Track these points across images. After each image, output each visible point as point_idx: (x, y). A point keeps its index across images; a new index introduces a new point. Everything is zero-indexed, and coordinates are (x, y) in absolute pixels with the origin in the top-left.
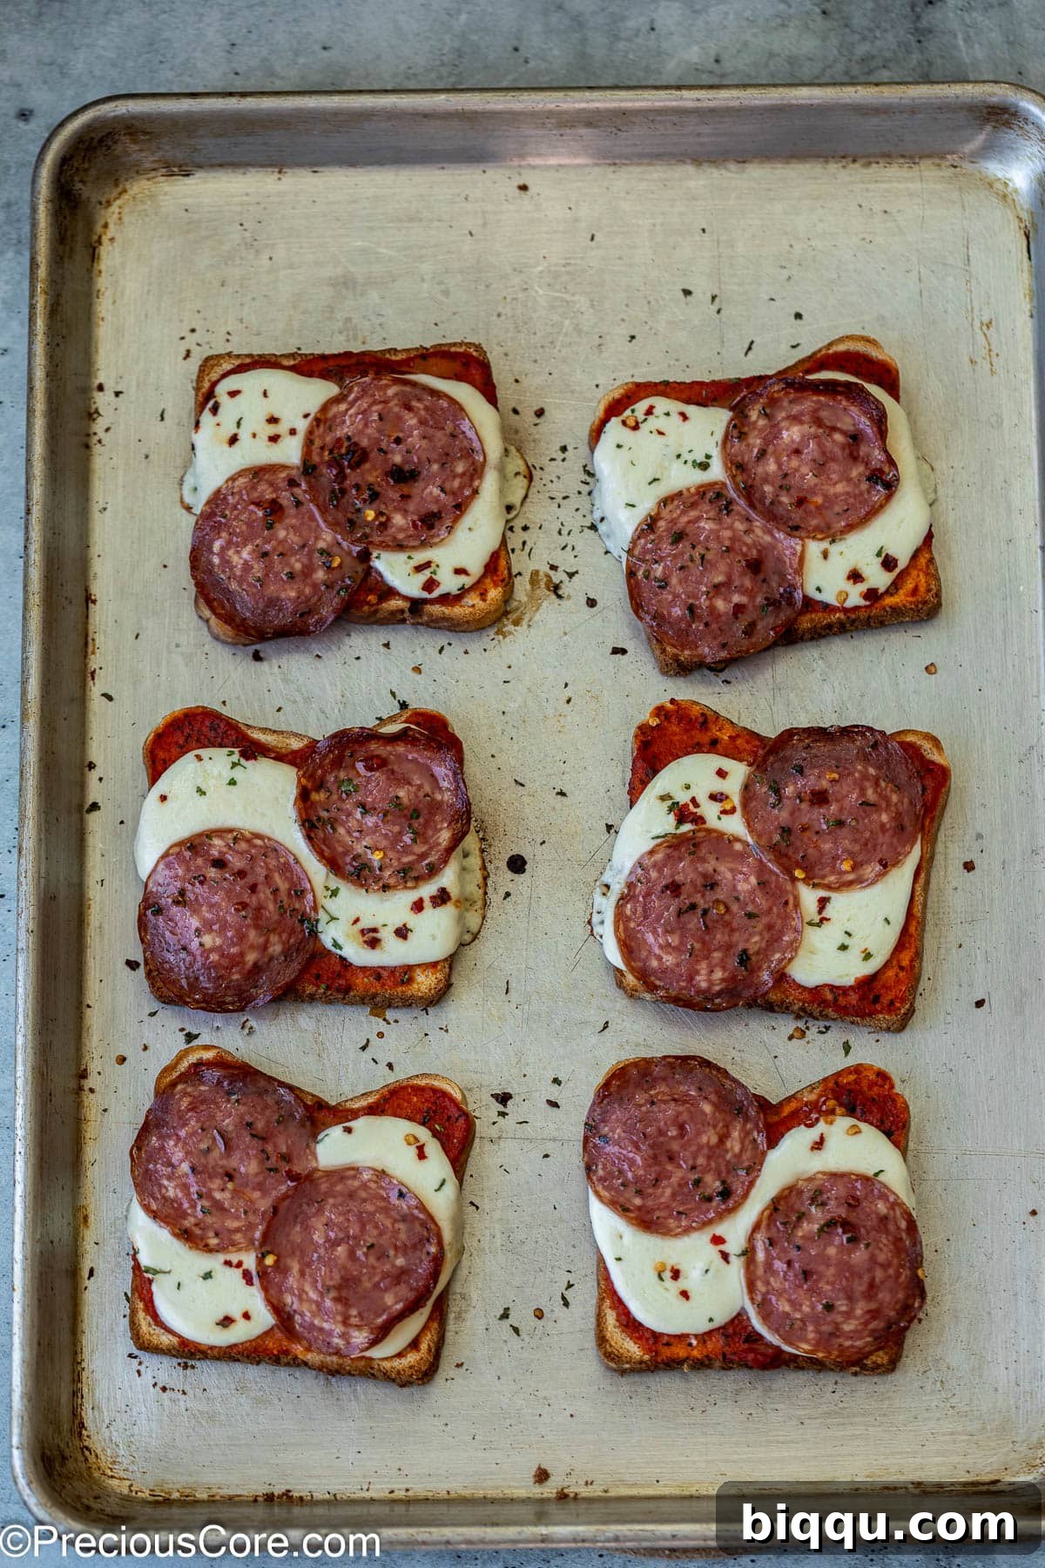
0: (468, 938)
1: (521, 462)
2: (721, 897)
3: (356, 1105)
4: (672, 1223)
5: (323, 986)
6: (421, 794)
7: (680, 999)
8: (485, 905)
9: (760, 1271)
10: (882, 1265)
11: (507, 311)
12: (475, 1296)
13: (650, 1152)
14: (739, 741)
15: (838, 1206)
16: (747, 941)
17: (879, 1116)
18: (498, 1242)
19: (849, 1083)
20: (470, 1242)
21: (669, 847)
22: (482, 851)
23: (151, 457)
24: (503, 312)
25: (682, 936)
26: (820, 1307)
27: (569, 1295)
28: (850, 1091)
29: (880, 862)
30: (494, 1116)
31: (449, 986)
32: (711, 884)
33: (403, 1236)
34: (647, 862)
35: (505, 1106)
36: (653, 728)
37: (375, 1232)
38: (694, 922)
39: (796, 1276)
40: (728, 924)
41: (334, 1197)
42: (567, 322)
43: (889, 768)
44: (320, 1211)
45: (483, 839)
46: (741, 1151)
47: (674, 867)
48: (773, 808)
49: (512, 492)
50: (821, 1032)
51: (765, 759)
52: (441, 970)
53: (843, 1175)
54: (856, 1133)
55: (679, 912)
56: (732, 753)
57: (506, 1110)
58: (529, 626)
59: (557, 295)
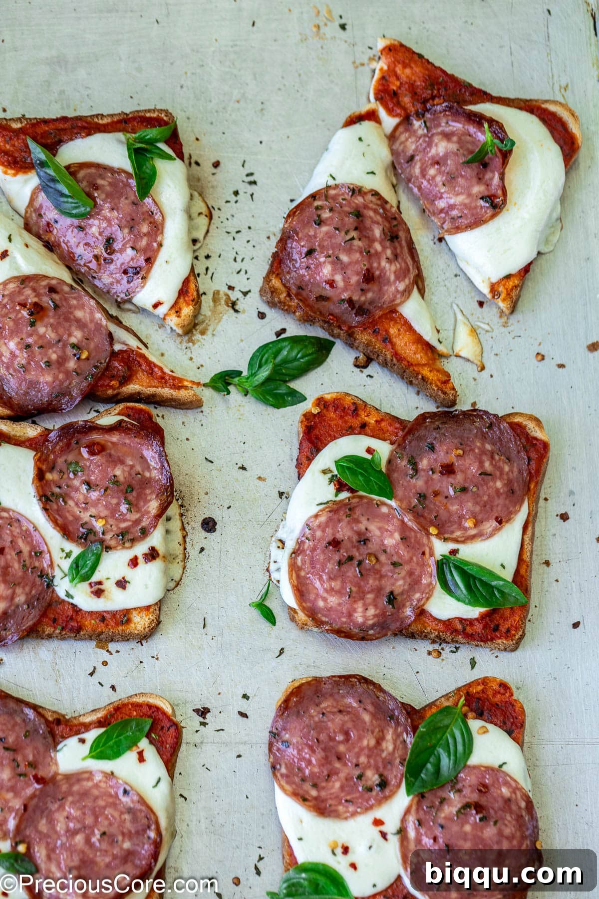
0: (172, 585)
1: (203, 205)
2: (372, 550)
3: (87, 719)
4: (341, 808)
5: (59, 627)
6: (133, 474)
7: (342, 632)
8: (185, 558)
9: (412, 846)
10: (507, 838)
11: (188, 83)
12: (185, 868)
13: (323, 754)
14: (383, 424)
15: (472, 792)
16: (393, 585)
17: (501, 718)
18: (203, 825)
19: (478, 693)
20: (181, 827)
21: (330, 511)
22: (181, 515)
24: (185, 84)
25: (343, 582)
27: (260, 866)
28: (479, 699)
29: (497, 519)
30: (197, 726)
31: (159, 622)
32: (363, 540)
33: (128, 825)
34: (314, 524)
35: (204, 718)
36: (314, 415)
37: (106, 823)
38: (353, 571)
39: (440, 849)
40: (378, 572)
41: (72, 795)
42: (236, 92)
43: (501, 444)
44: (62, 807)
45: (182, 506)
46: (394, 749)
47: (334, 527)
48: (412, 478)
49: (197, 228)
50: (452, 652)
51: (404, 438)
52: (153, 612)
53: (475, 767)
54: (484, 732)
55: (340, 563)
56: (378, 434)
57: (206, 721)
58: (213, 335)
59: (227, 70)
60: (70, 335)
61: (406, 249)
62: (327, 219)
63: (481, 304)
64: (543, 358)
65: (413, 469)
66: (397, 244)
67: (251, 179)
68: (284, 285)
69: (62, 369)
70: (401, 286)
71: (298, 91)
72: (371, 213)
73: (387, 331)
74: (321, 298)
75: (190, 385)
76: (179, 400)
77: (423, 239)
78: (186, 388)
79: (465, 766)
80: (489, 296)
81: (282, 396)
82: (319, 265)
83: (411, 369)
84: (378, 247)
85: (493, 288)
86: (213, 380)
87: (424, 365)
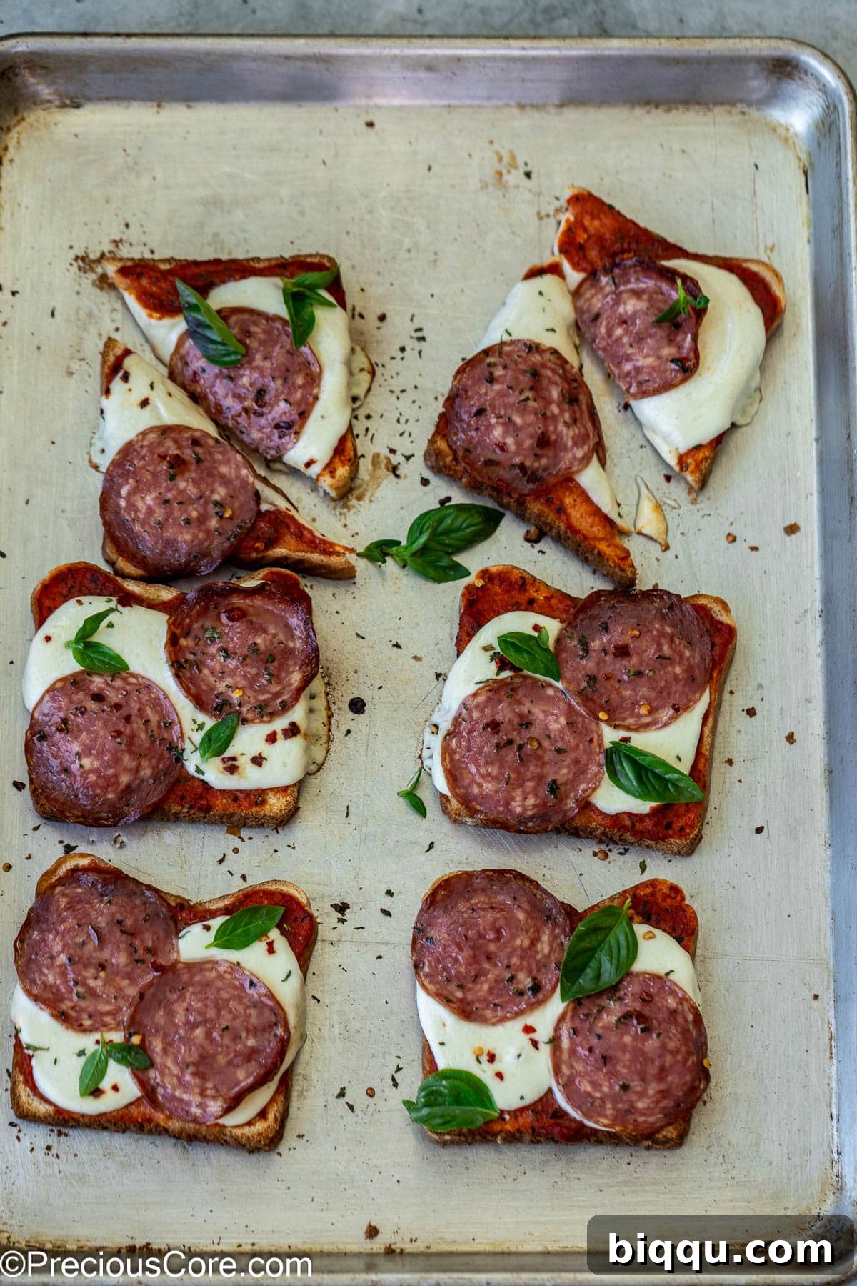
0: (313, 768)
1: (365, 360)
2: (535, 735)
3: (214, 907)
4: (488, 1013)
5: (187, 805)
6: (276, 641)
7: (498, 822)
8: (329, 740)
9: (565, 1056)
10: (671, 1052)
11: (355, 229)
12: (315, 1077)
13: (471, 953)
14: (553, 601)
15: (634, 1001)
16: (556, 773)
17: (671, 924)
18: (336, 1030)
19: (645, 895)
20: (311, 1031)
21: (490, 691)
22: (327, 694)
23: (42, 349)
24: (351, 230)
25: (501, 767)
26: (617, 1088)
27: (398, 1077)
28: (646, 902)
29: (673, 707)
30: (334, 922)
31: (296, 809)
32: (526, 723)
33: (254, 1020)
34: (472, 704)
35: (343, 914)
36: (478, 589)
37: (229, 1016)
38: (511, 755)
39: (596, 1060)
40: (539, 758)
41: (193, 985)
42: (407, 240)
43: (683, 627)
44: (182, 998)
45: (328, 684)
46: (550, 951)
47: (494, 708)
48: (582, 659)
49: (358, 385)
50: (621, 854)
51: (576, 616)
52: (291, 794)
53: (638, 974)
54: (651, 938)
55: (498, 746)
56: (547, 611)
57: (345, 918)
58: (371, 501)
59: (398, 217)
60: (213, 492)
61: (586, 415)
62: (500, 376)
63: (668, 478)
64: (734, 540)
65: (583, 649)
66: (576, 408)
67: (419, 334)
68: (450, 447)
69: (202, 527)
70: (579, 453)
71: (475, 242)
72: (549, 373)
73: (562, 502)
74: (489, 463)
75: (342, 551)
76: (330, 566)
77: (606, 407)
78: (338, 554)
79: (629, 974)
80: (677, 468)
81: (444, 568)
82: (490, 427)
83: (587, 543)
84: (555, 409)
85: (682, 459)
86: (368, 548)
87: (601, 539)
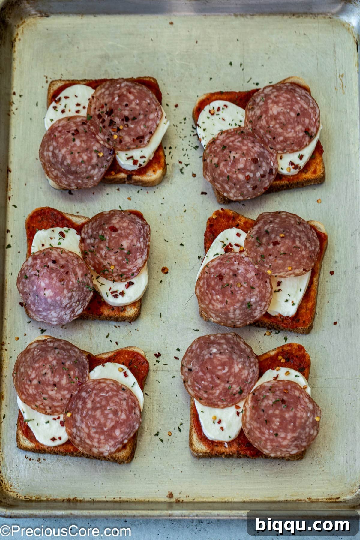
3: (104, 356)
4: (220, 403)
6: (132, 245)
10: (299, 418)
11: (165, 68)
12: (146, 427)
13: (210, 375)
14: (247, 224)
15: (280, 393)
17: (299, 362)
18: (155, 408)
19: (287, 350)
20: (145, 408)
23: (33, 119)
24: (163, 68)
25: (224, 297)
27: (181, 427)
28: (288, 353)
30: (155, 362)
31: (139, 314)
32: (235, 274)
36: (214, 219)
37: (113, 404)
38: (228, 291)
40: (243, 292)
41: (96, 390)
42: (187, 73)
48: (258, 247)
50: (276, 333)
52: (137, 307)
55: (222, 287)
56: (245, 229)
57: (159, 360)
59: (183, 63)
65: (259, 243)
